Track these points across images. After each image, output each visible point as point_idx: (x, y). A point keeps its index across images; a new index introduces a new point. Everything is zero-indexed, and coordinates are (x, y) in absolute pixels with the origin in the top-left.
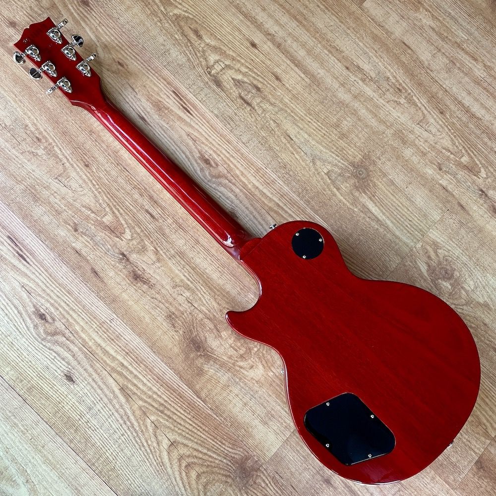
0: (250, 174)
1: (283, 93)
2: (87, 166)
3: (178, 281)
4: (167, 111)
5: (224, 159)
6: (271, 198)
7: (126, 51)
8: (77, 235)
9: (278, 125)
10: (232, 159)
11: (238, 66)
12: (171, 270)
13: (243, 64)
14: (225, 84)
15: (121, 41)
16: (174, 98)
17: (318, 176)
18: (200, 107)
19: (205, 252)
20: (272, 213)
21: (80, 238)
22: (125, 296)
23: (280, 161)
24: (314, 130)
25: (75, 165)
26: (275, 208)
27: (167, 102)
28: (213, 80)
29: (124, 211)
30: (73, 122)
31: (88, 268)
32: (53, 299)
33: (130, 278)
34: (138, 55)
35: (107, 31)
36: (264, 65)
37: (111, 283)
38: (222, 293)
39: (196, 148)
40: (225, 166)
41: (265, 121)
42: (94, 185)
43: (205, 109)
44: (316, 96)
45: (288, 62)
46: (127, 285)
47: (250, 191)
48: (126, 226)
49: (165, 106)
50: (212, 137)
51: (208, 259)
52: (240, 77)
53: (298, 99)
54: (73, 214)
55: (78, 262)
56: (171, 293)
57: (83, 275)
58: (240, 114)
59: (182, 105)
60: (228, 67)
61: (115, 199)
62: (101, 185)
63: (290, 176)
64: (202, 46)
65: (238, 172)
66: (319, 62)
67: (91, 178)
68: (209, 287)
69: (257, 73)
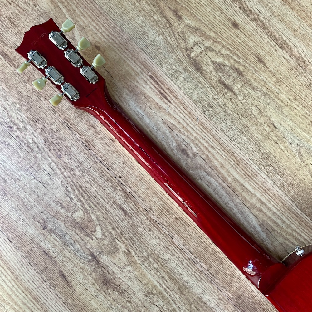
0: (230, 166)
1: (266, 76)
2: (59, 157)
3: (150, 287)
4: (143, 98)
5: (202, 148)
6: (252, 194)
7: (103, 34)
8: (46, 234)
9: (261, 112)
10: (210, 149)
11: (219, 48)
12: (143, 274)
13: (223, 46)
14: (204, 67)
15: (99, 23)
16: (151, 83)
17: (304, 169)
18: (178, 93)
19: (180, 254)
20: (254, 211)
21: (49, 236)
22: (93, 304)
23: (262, 151)
24: (300, 117)
25: (47, 156)
26: (258, 205)
27: (144, 88)
28: (192, 63)
29: (96, 206)
30: (47, 109)
31: (56, 271)
32: (18, 305)
33: (99, 283)
34: (116, 38)
35: (84, 13)
36: (247, 47)
37: (79, 289)
38: (199, 303)
39: (173, 136)
40: (204, 157)
41: (247, 108)
42: (66, 178)
43: (183, 95)
44: (302, 80)
45: (273, 43)
46: (97, 291)
47: (230, 185)
48: (97, 223)
49: (142, 92)
50: (190, 125)
51: (183, 263)
52: (220, 60)
53: (282, 83)
54: (43, 210)
55: (46, 264)
56: (143, 302)
57: (50, 279)
58: (220, 100)
59: (159, 91)
60: (208, 49)
61: (87, 193)
62: (73, 177)
63: (274, 168)
64: (181, 27)
65: (216, 163)
66: (305, 42)
67: (63, 170)
68: (185, 296)
69: (238, 56)
